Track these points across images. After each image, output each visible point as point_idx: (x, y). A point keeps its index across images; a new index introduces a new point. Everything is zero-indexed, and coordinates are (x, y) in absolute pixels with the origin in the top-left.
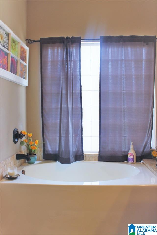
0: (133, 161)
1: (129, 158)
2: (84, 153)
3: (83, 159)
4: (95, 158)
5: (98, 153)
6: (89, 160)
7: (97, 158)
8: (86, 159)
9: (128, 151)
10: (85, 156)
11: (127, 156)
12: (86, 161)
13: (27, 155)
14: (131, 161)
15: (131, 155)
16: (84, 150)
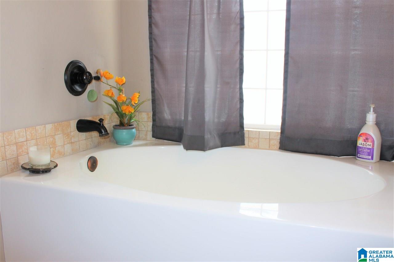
0: (370, 157)
1: (360, 147)
2: (245, 129)
3: (243, 144)
4: (272, 142)
5: (280, 131)
6: (257, 147)
7: (276, 142)
8: (250, 143)
9: (360, 129)
10: (246, 135)
11: (356, 142)
12: (249, 147)
13: (99, 122)
14: (364, 157)
15: (367, 139)
16: (245, 122)
